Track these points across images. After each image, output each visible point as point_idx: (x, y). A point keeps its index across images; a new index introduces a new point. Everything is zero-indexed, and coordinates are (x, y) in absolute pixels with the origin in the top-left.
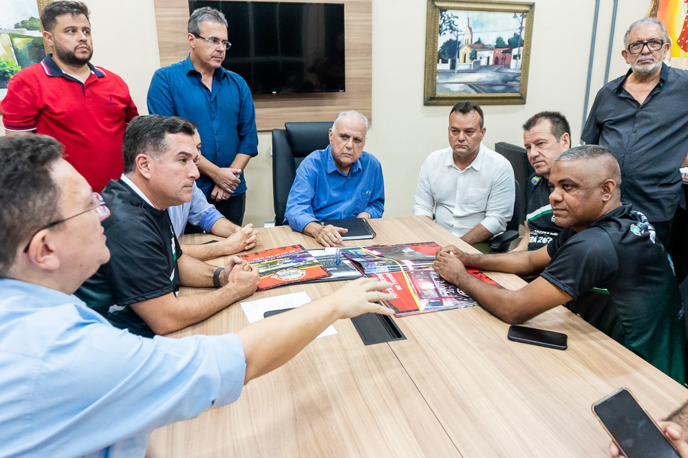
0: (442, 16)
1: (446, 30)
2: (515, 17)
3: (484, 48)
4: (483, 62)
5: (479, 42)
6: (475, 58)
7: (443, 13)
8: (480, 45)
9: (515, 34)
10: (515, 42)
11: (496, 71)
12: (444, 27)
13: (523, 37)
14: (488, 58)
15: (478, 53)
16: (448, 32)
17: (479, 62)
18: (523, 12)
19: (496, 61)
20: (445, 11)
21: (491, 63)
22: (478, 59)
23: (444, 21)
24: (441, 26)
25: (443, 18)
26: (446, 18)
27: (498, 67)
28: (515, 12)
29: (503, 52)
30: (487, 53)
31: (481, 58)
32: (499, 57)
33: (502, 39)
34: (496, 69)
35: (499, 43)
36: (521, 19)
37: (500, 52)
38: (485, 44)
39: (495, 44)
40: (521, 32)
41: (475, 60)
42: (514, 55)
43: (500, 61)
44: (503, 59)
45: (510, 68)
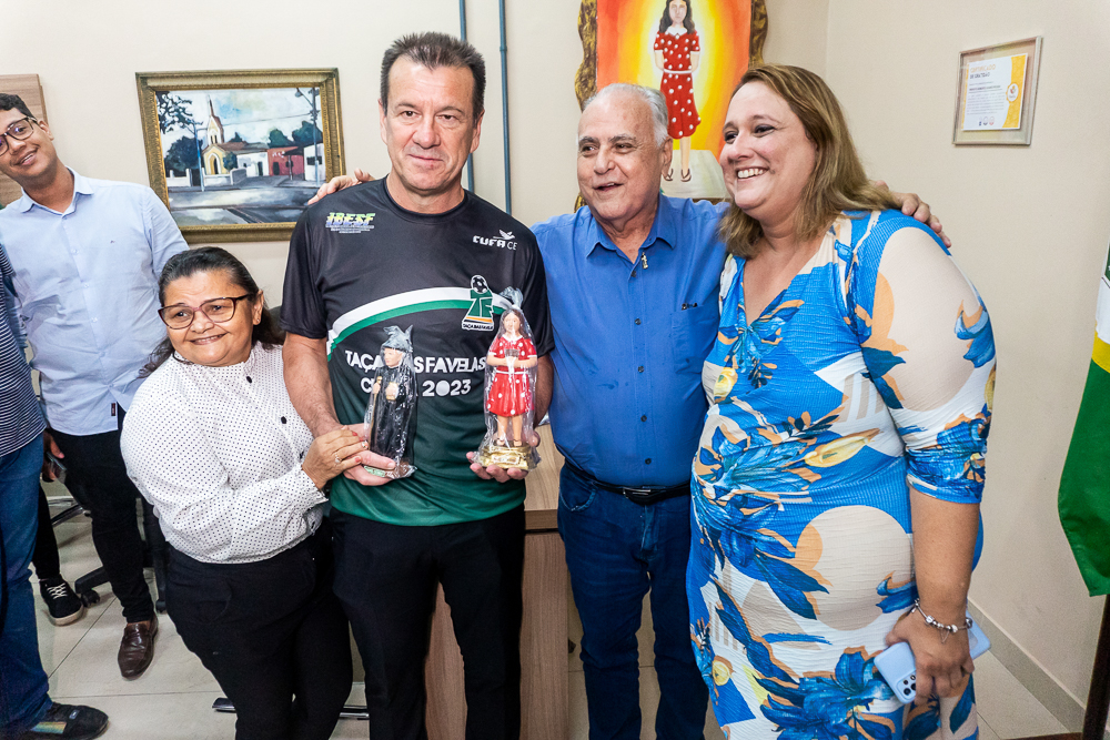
0: (162, 101)
1: (173, 122)
2: (299, 94)
3: (249, 148)
4: (252, 172)
5: (237, 139)
6: (235, 165)
7: (163, 96)
8: (241, 145)
9: (303, 123)
10: (307, 135)
11: (279, 186)
12: (169, 118)
13: (320, 126)
14: (260, 165)
15: (239, 157)
16: (176, 127)
17: (244, 172)
18: (314, 85)
19: (276, 169)
20: (166, 93)
21: (266, 172)
22: (241, 167)
23: (167, 109)
24: (162, 118)
25: (164, 105)
26: (170, 104)
27: (282, 178)
28: (296, 86)
29: (287, 154)
30: (255, 157)
31: (245, 165)
32: (280, 162)
33: (281, 133)
34: (277, 182)
35: (276, 139)
36: (310, 97)
37: (279, 153)
38: (249, 141)
39: (269, 141)
40: (316, 118)
41: (234, 169)
42: (308, 159)
43: (283, 169)
44: (287, 163)
45: (305, 179)
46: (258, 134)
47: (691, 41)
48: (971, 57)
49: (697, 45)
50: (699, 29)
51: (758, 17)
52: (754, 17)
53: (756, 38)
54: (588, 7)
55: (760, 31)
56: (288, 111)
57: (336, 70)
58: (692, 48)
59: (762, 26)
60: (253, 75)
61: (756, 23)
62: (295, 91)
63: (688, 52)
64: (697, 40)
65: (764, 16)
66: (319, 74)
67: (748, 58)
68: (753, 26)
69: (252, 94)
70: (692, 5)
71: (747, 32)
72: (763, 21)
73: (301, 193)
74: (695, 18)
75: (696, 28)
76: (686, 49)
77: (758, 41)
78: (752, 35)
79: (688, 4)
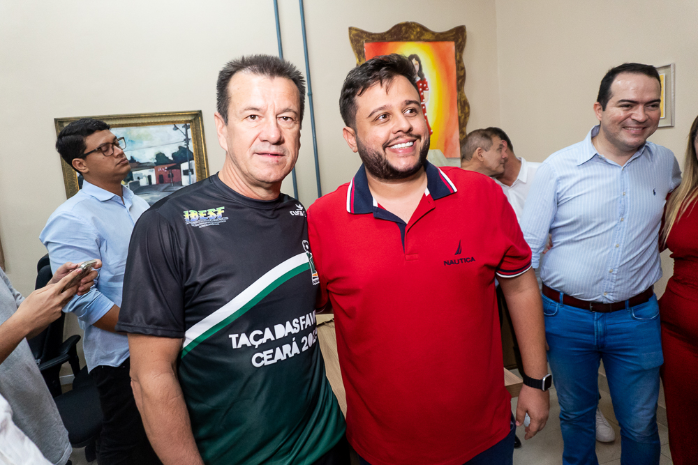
2: (176, 128)
3: (142, 166)
4: (144, 182)
5: (133, 161)
6: (132, 179)
8: (135, 165)
9: (180, 147)
10: (183, 155)
11: (163, 191)
13: (191, 147)
14: (149, 177)
15: (134, 173)
17: (137, 183)
18: (187, 121)
19: (161, 179)
21: (154, 181)
22: (135, 179)
27: (165, 186)
28: (174, 123)
29: (168, 169)
30: (146, 172)
31: (138, 178)
32: (164, 174)
33: (164, 155)
34: (163, 188)
35: (161, 158)
36: (184, 130)
37: (163, 169)
38: (141, 161)
39: (156, 161)
40: (188, 144)
41: (131, 182)
42: (184, 171)
43: (166, 179)
44: (169, 175)
45: (182, 185)
46: (148, 156)
47: (423, 85)
49: (427, 87)
50: (427, 77)
51: (460, 69)
52: (458, 69)
53: (460, 81)
55: (461, 77)
56: (169, 140)
57: (200, 112)
58: (424, 89)
59: (462, 74)
60: (142, 117)
61: (459, 72)
62: (173, 126)
63: (422, 91)
64: (426, 83)
65: (463, 68)
66: (189, 115)
68: (457, 74)
69: (142, 130)
70: (422, 63)
71: (454, 78)
72: (463, 71)
74: (424, 71)
75: (426, 77)
76: (421, 89)
77: (461, 83)
78: (458, 80)
79: (420, 63)
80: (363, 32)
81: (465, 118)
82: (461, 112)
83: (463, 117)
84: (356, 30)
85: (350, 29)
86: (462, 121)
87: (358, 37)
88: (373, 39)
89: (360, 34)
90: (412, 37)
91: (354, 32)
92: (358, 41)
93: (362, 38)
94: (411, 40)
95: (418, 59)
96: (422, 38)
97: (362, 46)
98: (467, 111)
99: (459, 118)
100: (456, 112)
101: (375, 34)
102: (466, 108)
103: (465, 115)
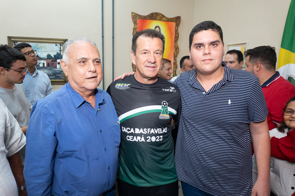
3: (41, 59)
4: (41, 65)
5: (38, 56)
8: (38, 58)
9: (57, 53)
10: (58, 56)
11: (49, 69)
14: (44, 64)
15: (38, 61)
17: (39, 65)
18: (61, 43)
19: (48, 65)
21: (45, 65)
27: (50, 68)
28: (56, 43)
29: (52, 61)
30: (42, 61)
31: (39, 63)
32: (50, 63)
33: (50, 55)
34: (49, 68)
35: (49, 57)
36: (59, 46)
37: (50, 61)
38: (41, 57)
39: (47, 57)
40: (61, 52)
42: (58, 63)
43: (51, 65)
44: (52, 64)
45: (57, 68)
46: (44, 55)
48: (230, 46)
51: (177, 34)
52: (176, 34)
53: (176, 39)
54: (135, 28)
55: (177, 37)
56: (52, 50)
57: (67, 39)
59: (177, 36)
60: (43, 39)
61: (176, 35)
62: (55, 44)
65: (178, 34)
66: (62, 40)
67: (174, 44)
68: (175, 36)
69: (43, 45)
71: (174, 37)
72: (178, 35)
73: (56, 72)
77: (176, 40)
78: (175, 38)
79: (160, 29)
80: (137, 14)
81: (177, 54)
82: (175, 51)
83: (176, 53)
84: (135, 13)
85: (132, 13)
86: (175, 55)
87: (135, 17)
88: (141, 18)
89: (136, 15)
90: (158, 19)
91: (134, 14)
92: (135, 18)
93: (137, 17)
94: (157, 20)
95: (159, 28)
96: (162, 19)
97: (137, 20)
98: (178, 51)
99: (174, 53)
100: (173, 51)
101: (142, 16)
102: (178, 50)
103: (177, 52)
